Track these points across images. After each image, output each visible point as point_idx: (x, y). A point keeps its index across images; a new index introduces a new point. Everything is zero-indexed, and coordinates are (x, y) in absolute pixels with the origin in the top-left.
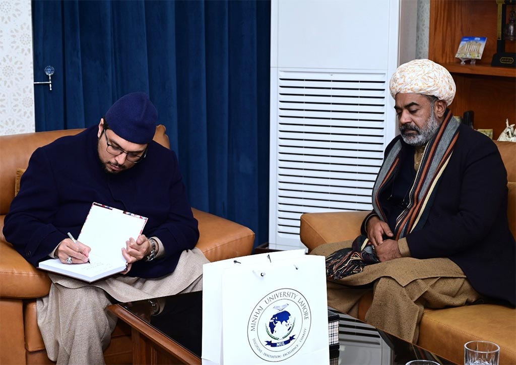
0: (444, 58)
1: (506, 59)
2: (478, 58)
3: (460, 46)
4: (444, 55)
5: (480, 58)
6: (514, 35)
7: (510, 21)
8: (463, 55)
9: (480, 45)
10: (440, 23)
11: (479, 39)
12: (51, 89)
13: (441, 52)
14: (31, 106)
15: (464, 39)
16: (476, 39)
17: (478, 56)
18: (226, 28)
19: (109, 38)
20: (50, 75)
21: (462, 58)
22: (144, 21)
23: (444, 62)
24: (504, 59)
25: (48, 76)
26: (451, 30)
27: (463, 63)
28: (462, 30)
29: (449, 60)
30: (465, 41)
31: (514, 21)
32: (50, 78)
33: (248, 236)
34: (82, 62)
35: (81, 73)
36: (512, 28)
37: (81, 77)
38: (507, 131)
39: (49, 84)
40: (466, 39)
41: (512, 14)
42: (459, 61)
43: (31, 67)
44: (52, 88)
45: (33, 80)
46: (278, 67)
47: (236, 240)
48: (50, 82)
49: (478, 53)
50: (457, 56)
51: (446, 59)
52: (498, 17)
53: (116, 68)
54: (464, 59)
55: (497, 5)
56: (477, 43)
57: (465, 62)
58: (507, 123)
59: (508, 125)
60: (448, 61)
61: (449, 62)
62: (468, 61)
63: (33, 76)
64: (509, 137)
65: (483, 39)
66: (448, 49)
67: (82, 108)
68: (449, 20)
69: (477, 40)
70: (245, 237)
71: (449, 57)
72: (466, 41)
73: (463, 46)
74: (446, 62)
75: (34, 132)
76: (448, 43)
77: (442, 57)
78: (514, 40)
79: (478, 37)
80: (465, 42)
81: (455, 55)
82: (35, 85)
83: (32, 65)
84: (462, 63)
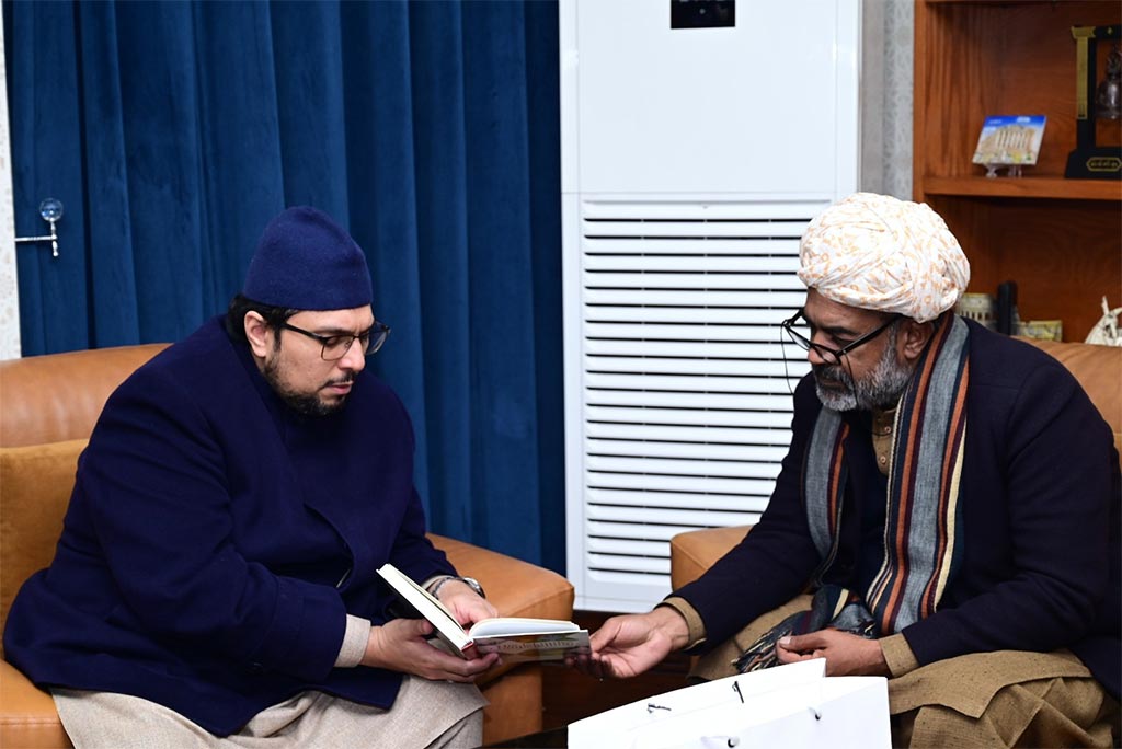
0: (947, 165)
1: (1104, 161)
2: (1028, 162)
3: (983, 137)
4: (947, 158)
5: (1033, 161)
6: (1118, 108)
7: (1109, 76)
8: (992, 156)
9: (1031, 133)
10: (937, 88)
11: (1027, 120)
12: (55, 254)
13: (939, 153)
14: (10, 293)
15: (991, 122)
16: (1020, 119)
17: (1029, 159)
18: (460, 106)
19: (192, 131)
20: (52, 220)
21: (989, 164)
22: (274, 89)
23: (946, 173)
24: (1097, 161)
25: (48, 224)
26: (960, 102)
27: (991, 174)
28: (981, 100)
29: (958, 168)
30: (993, 125)
31: (1118, 75)
32: (53, 228)
33: (560, 594)
34: (131, 188)
35: (127, 213)
36: (1113, 89)
37: (128, 223)
38: (1107, 323)
39: (51, 242)
40: (996, 122)
41: (1113, 61)
42: (982, 170)
43: (8, 202)
44: (58, 250)
45: (13, 233)
46: (579, 193)
47: (534, 606)
48: (54, 237)
49: (1029, 152)
50: (976, 159)
51: (951, 168)
52: (1079, 68)
53: (208, 201)
54: (994, 165)
55: (1075, 42)
56: (1022, 128)
57: (996, 172)
58: (1105, 305)
59: (1106, 311)
60: (954, 172)
61: (958, 175)
62: (1003, 170)
63: (12, 223)
64: (1111, 336)
65: (1037, 118)
66: (954, 146)
67: (133, 298)
68: (955, 80)
69: (1025, 123)
70: (551, 598)
71: (958, 163)
72: (997, 125)
73: (989, 138)
74: (950, 175)
75: (18, 356)
76: (955, 131)
77: (943, 161)
78: (1119, 118)
79: (1025, 115)
80: (993, 129)
81: (972, 158)
82: (18, 244)
83: (10, 197)
84: (989, 175)
